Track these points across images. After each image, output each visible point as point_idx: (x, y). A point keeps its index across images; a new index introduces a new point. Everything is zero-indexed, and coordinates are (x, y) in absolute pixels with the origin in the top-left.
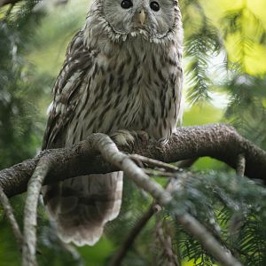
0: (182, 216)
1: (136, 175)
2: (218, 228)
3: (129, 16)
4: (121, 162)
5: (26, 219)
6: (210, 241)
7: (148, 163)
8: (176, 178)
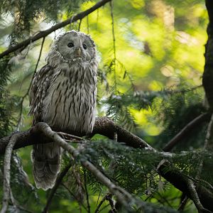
0: (85, 162)
1: (61, 142)
2: (103, 168)
3: (73, 51)
4: (53, 136)
5: (5, 166)
6: (99, 174)
7: (67, 136)
8: (81, 143)
